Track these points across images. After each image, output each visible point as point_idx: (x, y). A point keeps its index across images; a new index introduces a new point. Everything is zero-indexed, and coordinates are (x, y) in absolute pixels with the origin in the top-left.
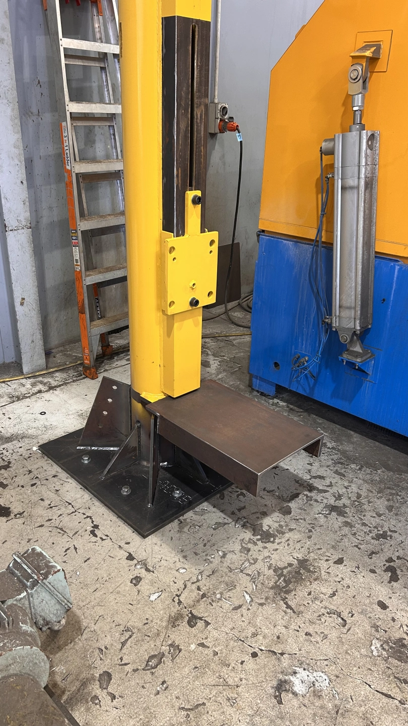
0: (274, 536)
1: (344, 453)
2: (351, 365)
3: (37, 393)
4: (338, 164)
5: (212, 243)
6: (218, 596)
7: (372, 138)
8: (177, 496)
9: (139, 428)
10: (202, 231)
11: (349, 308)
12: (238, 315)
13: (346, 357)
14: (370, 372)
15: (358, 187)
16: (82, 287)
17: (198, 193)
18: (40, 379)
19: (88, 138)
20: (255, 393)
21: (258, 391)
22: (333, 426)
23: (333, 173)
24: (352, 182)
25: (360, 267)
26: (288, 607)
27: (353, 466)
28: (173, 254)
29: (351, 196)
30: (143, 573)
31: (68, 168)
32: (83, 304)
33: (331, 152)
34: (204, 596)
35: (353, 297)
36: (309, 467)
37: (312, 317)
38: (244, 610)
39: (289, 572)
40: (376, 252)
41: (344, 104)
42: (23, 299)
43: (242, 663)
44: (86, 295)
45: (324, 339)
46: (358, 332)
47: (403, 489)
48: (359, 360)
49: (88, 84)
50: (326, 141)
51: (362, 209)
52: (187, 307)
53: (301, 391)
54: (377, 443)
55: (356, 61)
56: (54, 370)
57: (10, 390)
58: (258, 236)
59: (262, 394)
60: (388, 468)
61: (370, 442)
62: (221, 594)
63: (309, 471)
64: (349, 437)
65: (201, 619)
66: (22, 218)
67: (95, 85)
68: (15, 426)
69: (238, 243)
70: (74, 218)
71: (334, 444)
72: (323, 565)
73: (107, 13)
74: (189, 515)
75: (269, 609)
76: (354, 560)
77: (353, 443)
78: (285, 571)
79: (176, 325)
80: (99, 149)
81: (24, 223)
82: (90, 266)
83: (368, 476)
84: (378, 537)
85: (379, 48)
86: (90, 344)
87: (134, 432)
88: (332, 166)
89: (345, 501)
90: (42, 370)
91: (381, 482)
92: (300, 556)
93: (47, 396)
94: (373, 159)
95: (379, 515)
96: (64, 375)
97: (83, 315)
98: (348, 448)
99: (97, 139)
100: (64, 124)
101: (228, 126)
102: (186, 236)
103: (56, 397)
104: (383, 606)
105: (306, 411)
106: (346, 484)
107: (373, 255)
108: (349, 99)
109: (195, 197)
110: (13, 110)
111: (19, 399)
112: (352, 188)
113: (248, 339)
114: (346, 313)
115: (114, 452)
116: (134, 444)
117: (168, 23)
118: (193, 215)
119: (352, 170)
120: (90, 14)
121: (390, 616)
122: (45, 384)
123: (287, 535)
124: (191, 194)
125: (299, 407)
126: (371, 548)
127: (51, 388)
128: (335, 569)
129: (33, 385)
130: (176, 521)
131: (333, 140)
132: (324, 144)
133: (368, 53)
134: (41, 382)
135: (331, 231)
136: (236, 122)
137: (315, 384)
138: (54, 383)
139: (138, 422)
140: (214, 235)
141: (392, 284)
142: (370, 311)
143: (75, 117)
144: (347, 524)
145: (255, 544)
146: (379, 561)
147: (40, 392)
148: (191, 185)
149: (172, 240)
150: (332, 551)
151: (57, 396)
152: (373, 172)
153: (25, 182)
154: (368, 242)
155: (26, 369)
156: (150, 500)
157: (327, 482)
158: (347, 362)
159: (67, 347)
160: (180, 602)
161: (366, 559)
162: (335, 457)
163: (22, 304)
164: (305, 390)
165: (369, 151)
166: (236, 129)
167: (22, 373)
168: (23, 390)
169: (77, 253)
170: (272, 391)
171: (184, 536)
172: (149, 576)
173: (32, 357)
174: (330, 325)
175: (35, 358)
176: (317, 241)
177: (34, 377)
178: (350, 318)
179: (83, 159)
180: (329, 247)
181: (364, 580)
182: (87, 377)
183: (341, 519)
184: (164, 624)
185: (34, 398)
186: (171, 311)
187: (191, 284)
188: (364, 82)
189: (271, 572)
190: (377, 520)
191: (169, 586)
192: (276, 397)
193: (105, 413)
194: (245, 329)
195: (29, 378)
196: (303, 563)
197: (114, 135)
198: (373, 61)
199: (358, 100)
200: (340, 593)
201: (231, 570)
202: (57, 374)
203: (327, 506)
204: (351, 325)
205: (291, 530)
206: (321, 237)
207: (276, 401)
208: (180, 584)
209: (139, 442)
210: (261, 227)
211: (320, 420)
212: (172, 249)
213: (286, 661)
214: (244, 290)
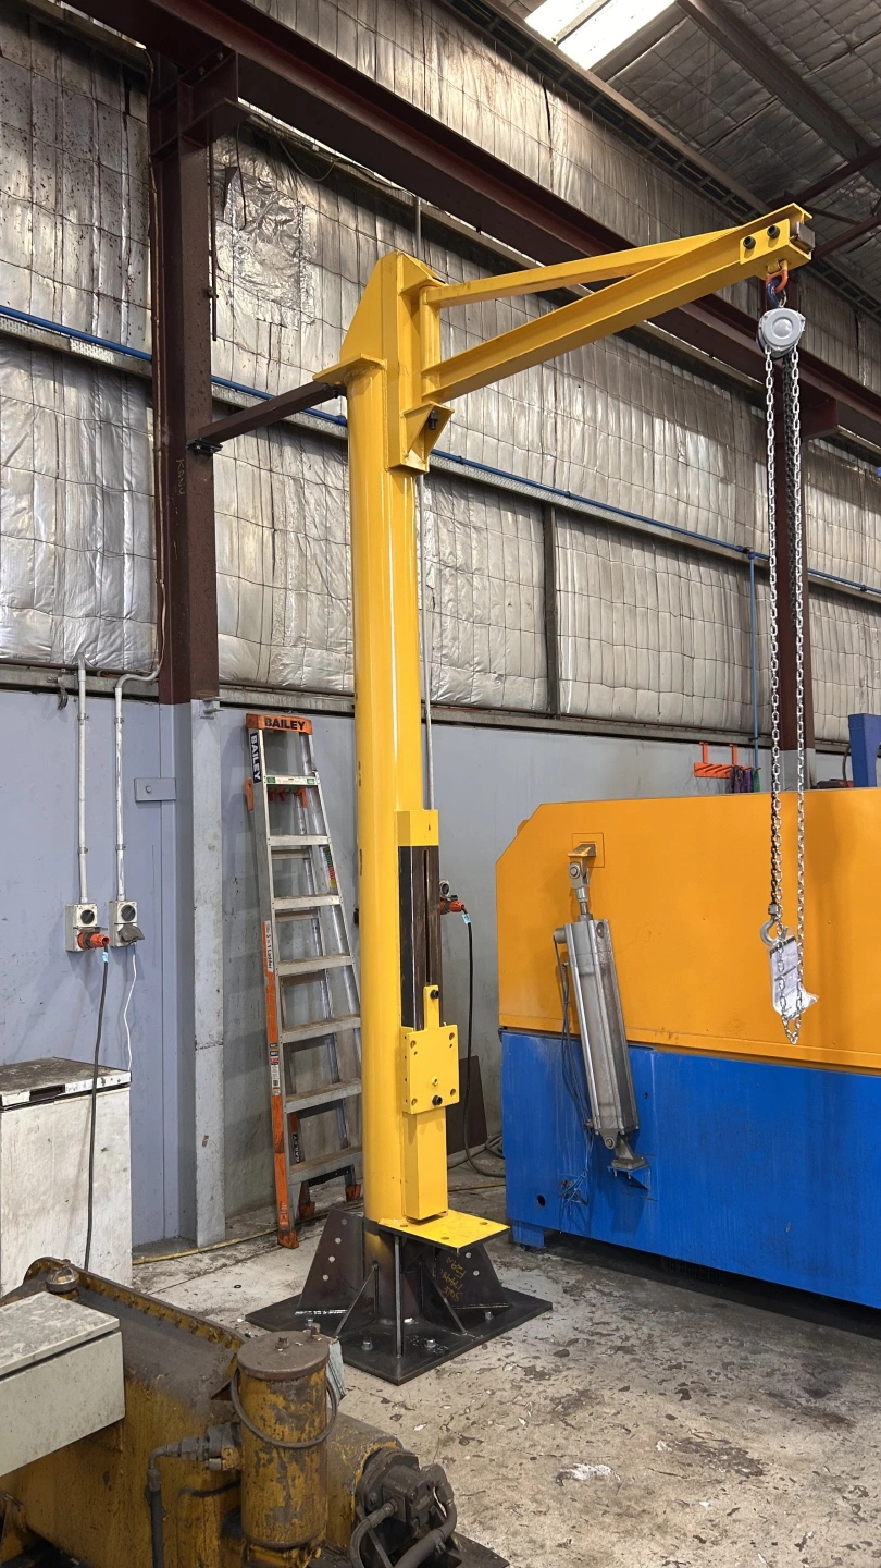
0: (550, 1375)
1: (635, 1300)
2: (623, 1174)
3: (221, 1268)
4: (572, 952)
5: (452, 1036)
6: (490, 1423)
7: (601, 925)
8: (430, 1347)
9: (376, 1270)
10: (441, 1025)
11: (609, 1105)
12: (485, 1162)
13: (615, 1165)
14: (649, 1187)
15: (594, 974)
16: (282, 1117)
17: (436, 988)
18: (221, 1252)
19: (285, 935)
20: (518, 1248)
21: (521, 1245)
22: (622, 1275)
23: (569, 961)
24: (588, 969)
25: (611, 1056)
26: (567, 1425)
27: (645, 1311)
28: (415, 1048)
29: (589, 982)
30: (403, 1411)
31: (271, 970)
32: (282, 1140)
33: (564, 941)
34: (474, 1423)
35: (611, 1092)
36: (591, 1315)
37: (574, 1126)
38: (519, 1430)
39: (568, 1401)
40: (628, 1041)
41: (571, 895)
42: (207, 1137)
43: (521, 1464)
44: (286, 1126)
45: (589, 1148)
46: (623, 1133)
47: (705, 1326)
48: (630, 1167)
49: (287, 876)
50: (557, 930)
51: (602, 995)
52: (430, 1106)
53: (575, 1232)
54: (677, 1289)
55: (574, 860)
56: (237, 1241)
57: (183, 1267)
58: (500, 1033)
59: (528, 1248)
60: (687, 1309)
61: (669, 1288)
62: (493, 1421)
63: (591, 1319)
64: (642, 1286)
65: (473, 1439)
66: (214, 1033)
67: (294, 876)
68: (205, 1301)
69: (477, 1057)
70: (274, 1028)
71: (622, 1293)
72: (607, 1393)
73: (313, 804)
74: (447, 1365)
75: (549, 1428)
76: (641, 1387)
77: (646, 1290)
78: (563, 1401)
79: (419, 1127)
80: (297, 946)
81: (216, 1039)
82: (291, 1091)
83: (663, 1319)
84: (670, 1368)
85: (593, 847)
86: (289, 1196)
87: (370, 1277)
88: (566, 954)
89: (632, 1341)
90: (221, 1242)
91: (678, 1322)
92: (580, 1388)
93: (237, 1269)
94: (606, 946)
95: (673, 1350)
96: (253, 1247)
97: (280, 1156)
98: (642, 1295)
99: (294, 933)
100: (267, 923)
101: (451, 906)
102: (426, 1030)
103: (249, 1271)
104: (671, 1418)
105: (588, 1263)
106: (636, 1327)
107: (625, 1045)
108: (573, 893)
109: (433, 991)
110: (217, 913)
111: (199, 1275)
112: (589, 975)
113: (503, 1190)
114: (606, 1112)
115: (341, 1316)
116: (371, 1294)
117: (404, 852)
118: (432, 1009)
119: (586, 957)
120: (292, 806)
121: (678, 1424)
122: (229, 1258)
123: (565, 1373)
124: (429, 989)
125: (578, 1259)
126: (662, 1377)
127: (238, 1261)
128: (618, 1395)
129: (213, 1259)
130: (433, 1370)
131: (563, 929)
132: (555, 933)
133: (583, 854)
134: (223, 1256)
135: (577, 1022)
136: (461, 901)
137: (590, 1217)
138: (240, 1256)
139: (375, 1262)
140: (454, 1028)
141: (650, 1073)
142: (634, 1109)
143: (280, 914)
144: (634, 1360)
145: (528, 1382)
146: (672, 1386)
147: (225, 1265)
148: (428, 981)
149: (412, 1034)
150: (617, 1382)
151: (250, 1268)
152: (608, 959)
153: (221, 991)
154: (616, 1031)
155: (201, 1240)
156: (400, 1352)
157: (614, 1327)
158: (619, 1172)
159: (245, 1215)
160: (448, 1430)
161: (656, 1385)
162: (623, 1304)
163: (204, 1144)
164: (579, 1229)
165: (599, 939)
166: (462, 908)
167: (196, 1247)
168: (202, 1266)
169: (276, 1072)
170: (537, 1239)
171: (443, 1382)
172: (408, 1413)
173: (209, 1224)
174: (592, 1129)
175: (214, 1222)
176: (565, 1034)
177: (211, 1251)
178: (611, 1117)
179: (283, 960)
180: (578, 1038)
181: (653, 1400)
182: (283, 1246)
183: (628, 1357)
184: (434, 1445)
185: (219, 1273)
186: (414, 1109)
187: (433, 1080)
188: (584, 877)
189: (548, 1402)
190: (671, 1354)
191: (434, 1419)
192: (547, 1252)
193: (332, 1259)
194: (497, 1179)
195: (205, 1252)
196: (583, 1393)
197: (318, 928)
198: (590, 858)
199: (582, 893)
200: (625, 1412)
201: (502, 1403)
202: (242, 1246)
203: (611, 1348)
204: (614, 1125)
205: (568, 1369)
206: (569, 1029)
207: (546, 1256)
208: (448, 1417)
209: (377, 1291)
210: (503, 1023)
211: (605, 1271)
212: (414, 1043)
213: (566, 1461)
214: (492, 1127)
